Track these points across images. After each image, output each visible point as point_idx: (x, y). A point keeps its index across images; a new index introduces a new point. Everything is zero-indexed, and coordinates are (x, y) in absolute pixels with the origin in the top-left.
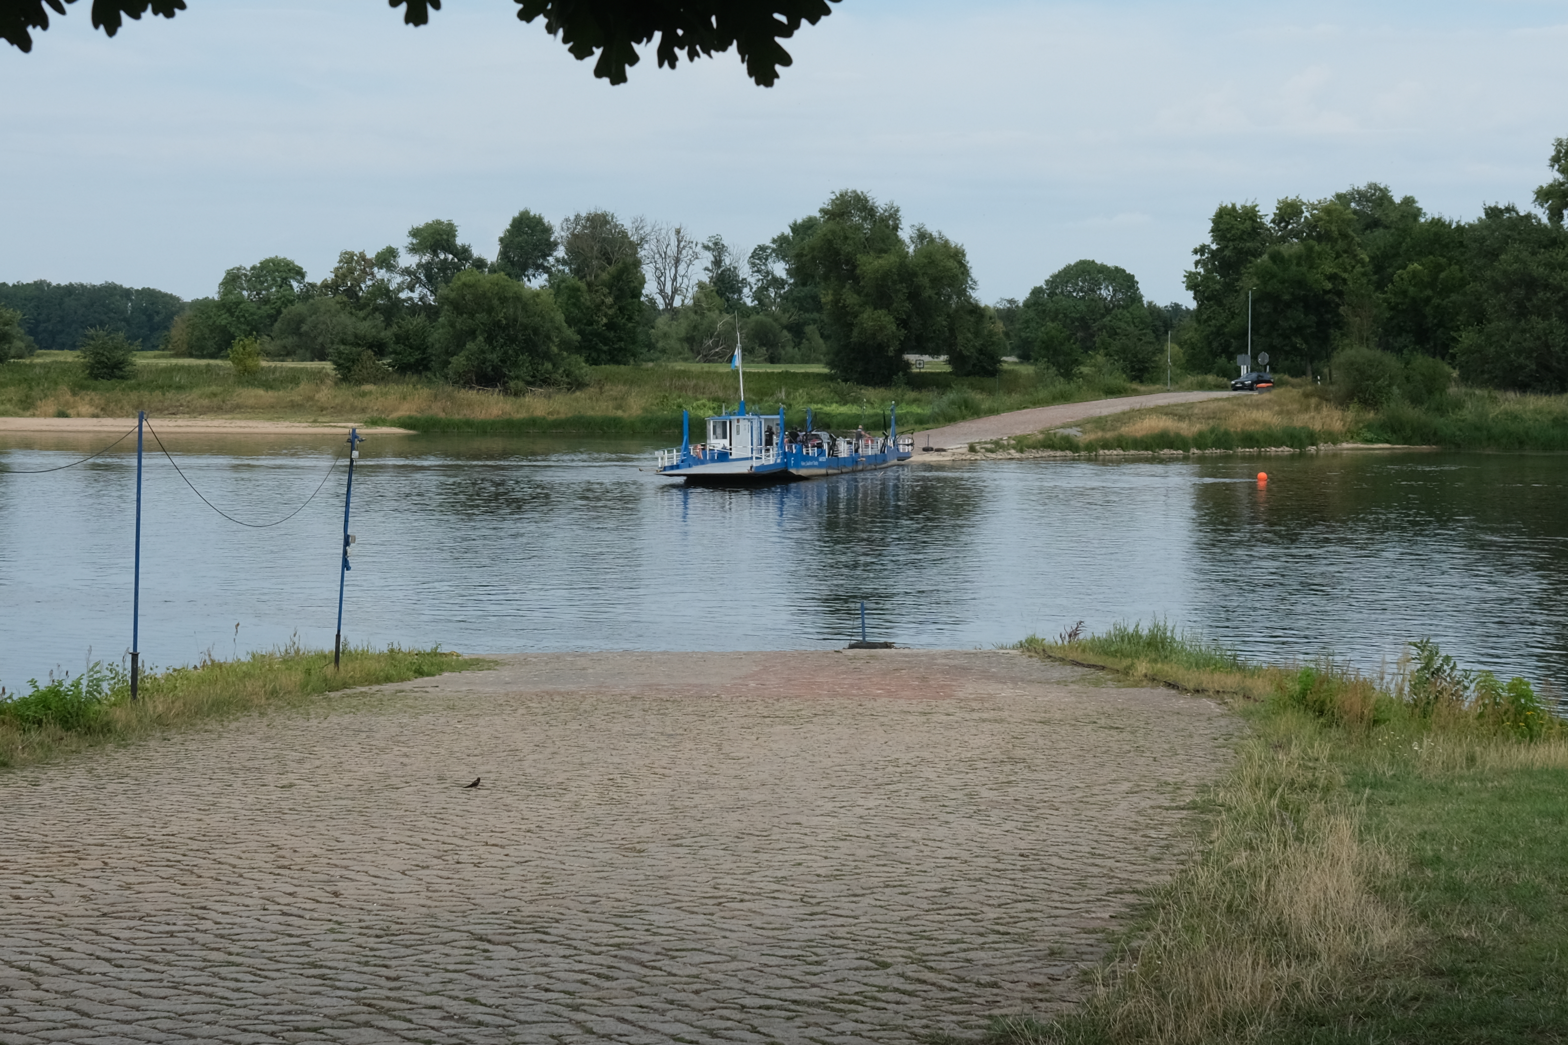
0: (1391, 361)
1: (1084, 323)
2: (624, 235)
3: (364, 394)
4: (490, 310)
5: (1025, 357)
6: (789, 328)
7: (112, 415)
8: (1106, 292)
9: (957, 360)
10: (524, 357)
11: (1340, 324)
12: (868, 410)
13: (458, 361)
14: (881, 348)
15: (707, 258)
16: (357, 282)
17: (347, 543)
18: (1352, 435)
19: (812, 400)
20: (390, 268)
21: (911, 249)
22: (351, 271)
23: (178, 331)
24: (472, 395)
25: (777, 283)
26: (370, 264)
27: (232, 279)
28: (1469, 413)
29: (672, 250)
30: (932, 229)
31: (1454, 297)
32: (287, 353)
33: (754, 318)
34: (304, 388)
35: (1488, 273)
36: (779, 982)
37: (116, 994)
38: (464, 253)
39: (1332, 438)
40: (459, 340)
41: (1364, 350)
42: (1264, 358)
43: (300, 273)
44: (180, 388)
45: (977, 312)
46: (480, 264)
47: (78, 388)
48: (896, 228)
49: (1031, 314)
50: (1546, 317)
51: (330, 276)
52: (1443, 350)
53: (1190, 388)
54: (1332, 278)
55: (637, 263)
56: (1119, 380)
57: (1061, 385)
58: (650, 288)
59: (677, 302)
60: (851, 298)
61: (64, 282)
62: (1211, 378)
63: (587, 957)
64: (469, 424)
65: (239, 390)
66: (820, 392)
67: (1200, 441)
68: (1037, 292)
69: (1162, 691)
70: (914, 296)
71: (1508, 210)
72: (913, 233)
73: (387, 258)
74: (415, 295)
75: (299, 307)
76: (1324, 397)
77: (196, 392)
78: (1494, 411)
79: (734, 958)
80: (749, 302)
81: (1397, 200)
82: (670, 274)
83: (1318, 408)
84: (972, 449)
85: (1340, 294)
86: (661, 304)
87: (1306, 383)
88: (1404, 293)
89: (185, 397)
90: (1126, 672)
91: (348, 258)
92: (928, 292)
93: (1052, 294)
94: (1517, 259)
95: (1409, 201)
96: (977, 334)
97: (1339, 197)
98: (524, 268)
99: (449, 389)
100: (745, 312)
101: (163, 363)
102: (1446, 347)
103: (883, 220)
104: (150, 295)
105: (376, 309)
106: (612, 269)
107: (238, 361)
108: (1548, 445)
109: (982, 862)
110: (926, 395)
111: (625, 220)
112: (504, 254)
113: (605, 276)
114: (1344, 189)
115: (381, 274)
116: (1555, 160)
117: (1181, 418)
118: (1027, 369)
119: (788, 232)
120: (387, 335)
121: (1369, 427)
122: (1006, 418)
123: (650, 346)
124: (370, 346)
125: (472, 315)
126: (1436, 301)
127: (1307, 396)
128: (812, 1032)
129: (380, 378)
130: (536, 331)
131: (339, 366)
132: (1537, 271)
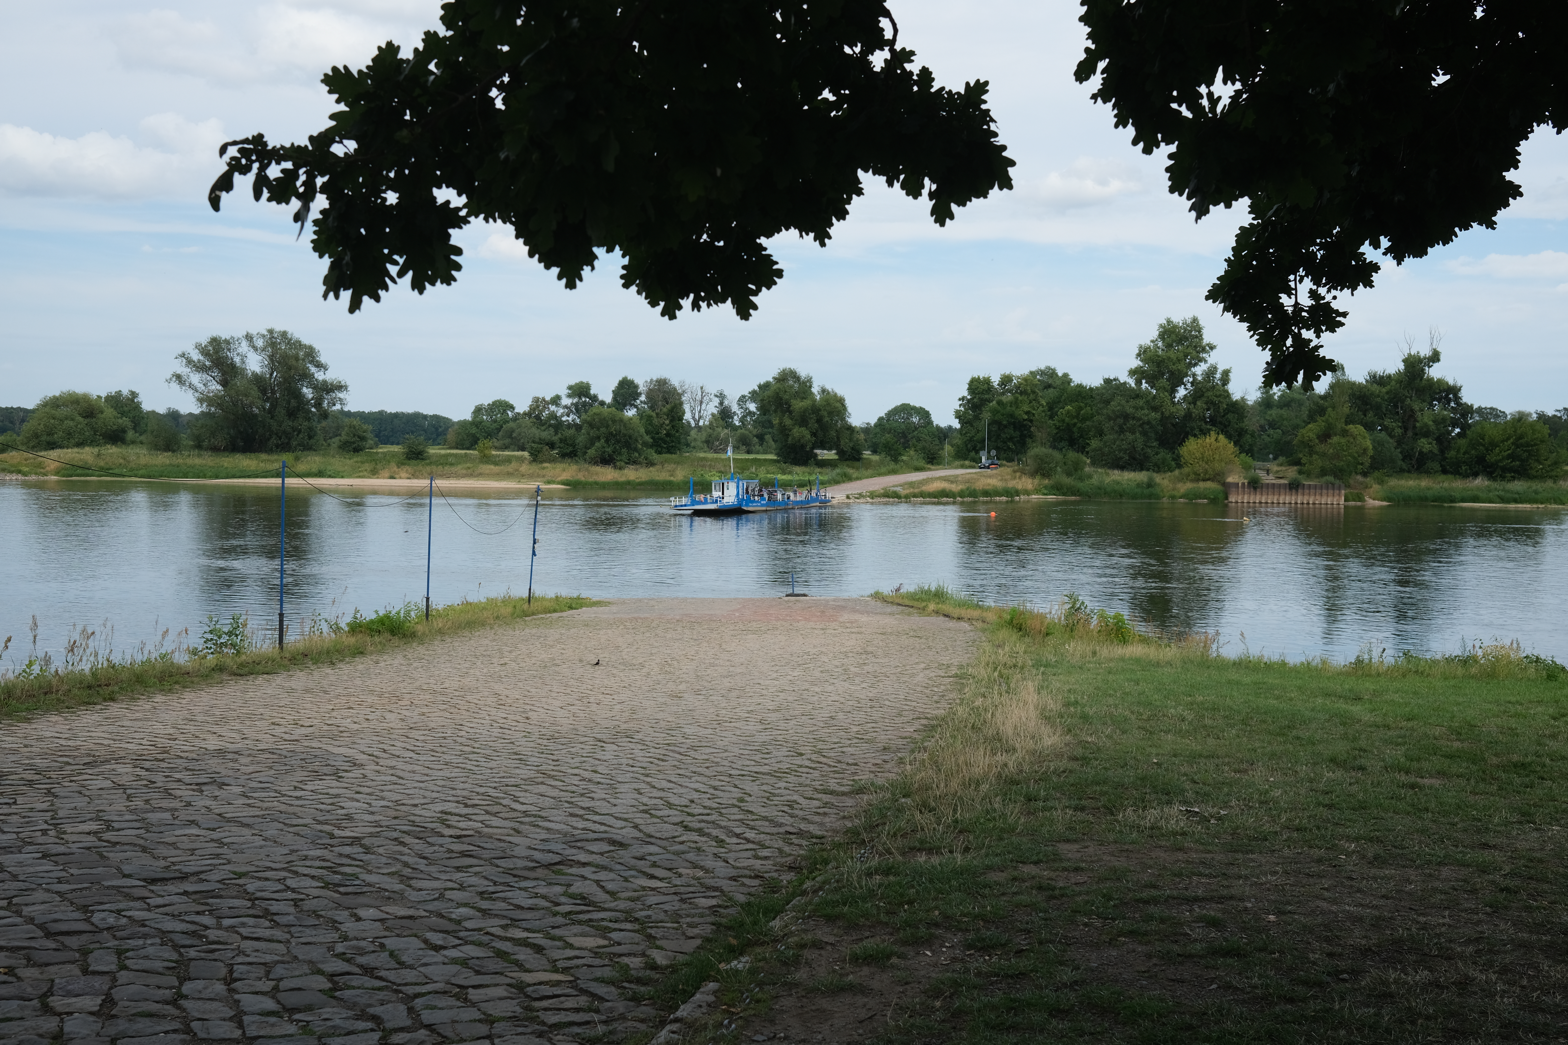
0: (1057, 455)
1: (904, 435)
2: (675, 389)
3: (544, 468)
4: (607, 427)
5: (875, 452)
6: (757, 436)
7: (417, 478)
8: (915, 419)
9: (841, 453)
10: (624, 450)
11: (1031, 436)
12: (796, 478)
13: (591, 452)
14: (803, 446)
15: (716, 401)
16: (541, 412)
17: (535, 543)
18: (1037, 491)
19: (768, 473)
20: (557, 405)
21: (818, 397)
22: (538, 407)
23: (451, 436)
24: (598, 469)
25: (751, 413)
26: (547, 403)
27: (478, 410)
28: (1095, 480)
29: (699, 397)
30: (829, 387)
31: (1088, 423)
32: (506, 448)
33: (739, 431)
34: (514, 465)
35: (1105, 411)
36: (748, 763)
37: (417, 768)
38: (594, 398)
39: (1027, 493)
40: (592, 441)
41: (1043, 449)
42: (993, 453)
43: (512, 407)
44: (452, 464)
45: (850, 429)
46: (602, 403)
47: (400, 464)
48: (810, 387)
49: (878, 430)
50: (1133, 433)
51: (527, 409)
52: (1082, 449)
53: (956, 468)
54: (1027, 413)
55: (681, 404)
56: (922, 463)
57: (892, 465)
58: (688, 416)
59: (701, 423)
60: (788, 422)
61: (393, 411)
62: (967, 463)
63: (653, 750)
64: (596, 483)
65: (481, 466)
66: (772, 468)
67: (962, 494)
68: (881, 419)
69: (942, 618)
70: (819, 421)
71: (1115, 380)
72: (820, 390)
73: (556, 400)
74: (570, 419)
75: (511, 425)
76: (1023, 472)
77: (460, 467)
78: (1107, 480)
79: (726, 751)
80: (737, 423)
81: (1060, 374)
82: (697, 409)
83: (1020, 478)
84: (848, 497)
85: (1031, 421)
86: (693, 424)
87: (1014, 465)
88: (1063, 421)
89: (454, 469)
90: (924, 609)
91: (536, 400)
92: (826, 419)
93: (888, 420)
94: (1119, 404)
95: (1066, 375)
96: (851, 440)
97: (1031, 373)
98: (625, 406)
99: (586, 466)
100: (734, 428)
101: (443, 452)
102: (1084, 448)
103: (804, 383)
104: (436, 417)
105: (550, 425)
106: (668, 406)
107: (481, 451)
108: (1134, 497)
109: (850, 703)
110: (825, 470)
111: (675, 382)
112: (615, 398)
113: (665, 410)
114: (1034, 369)
115: (553, 408)
116: (1139, 355)
117: (952, 482)
118: (875, 458)
119: (756, 388)
120: (555, 439)
121: (1046, 487)
122: (865, 482)
123: (688, 445)
124: (547, 444)
125: (598, 429)
126: (1079, 425)
127: (1015, 472)
128: (765, 787)
129: (552, 460)
130: (630, 437)
131: (531, 454)
132: (1130, 410)
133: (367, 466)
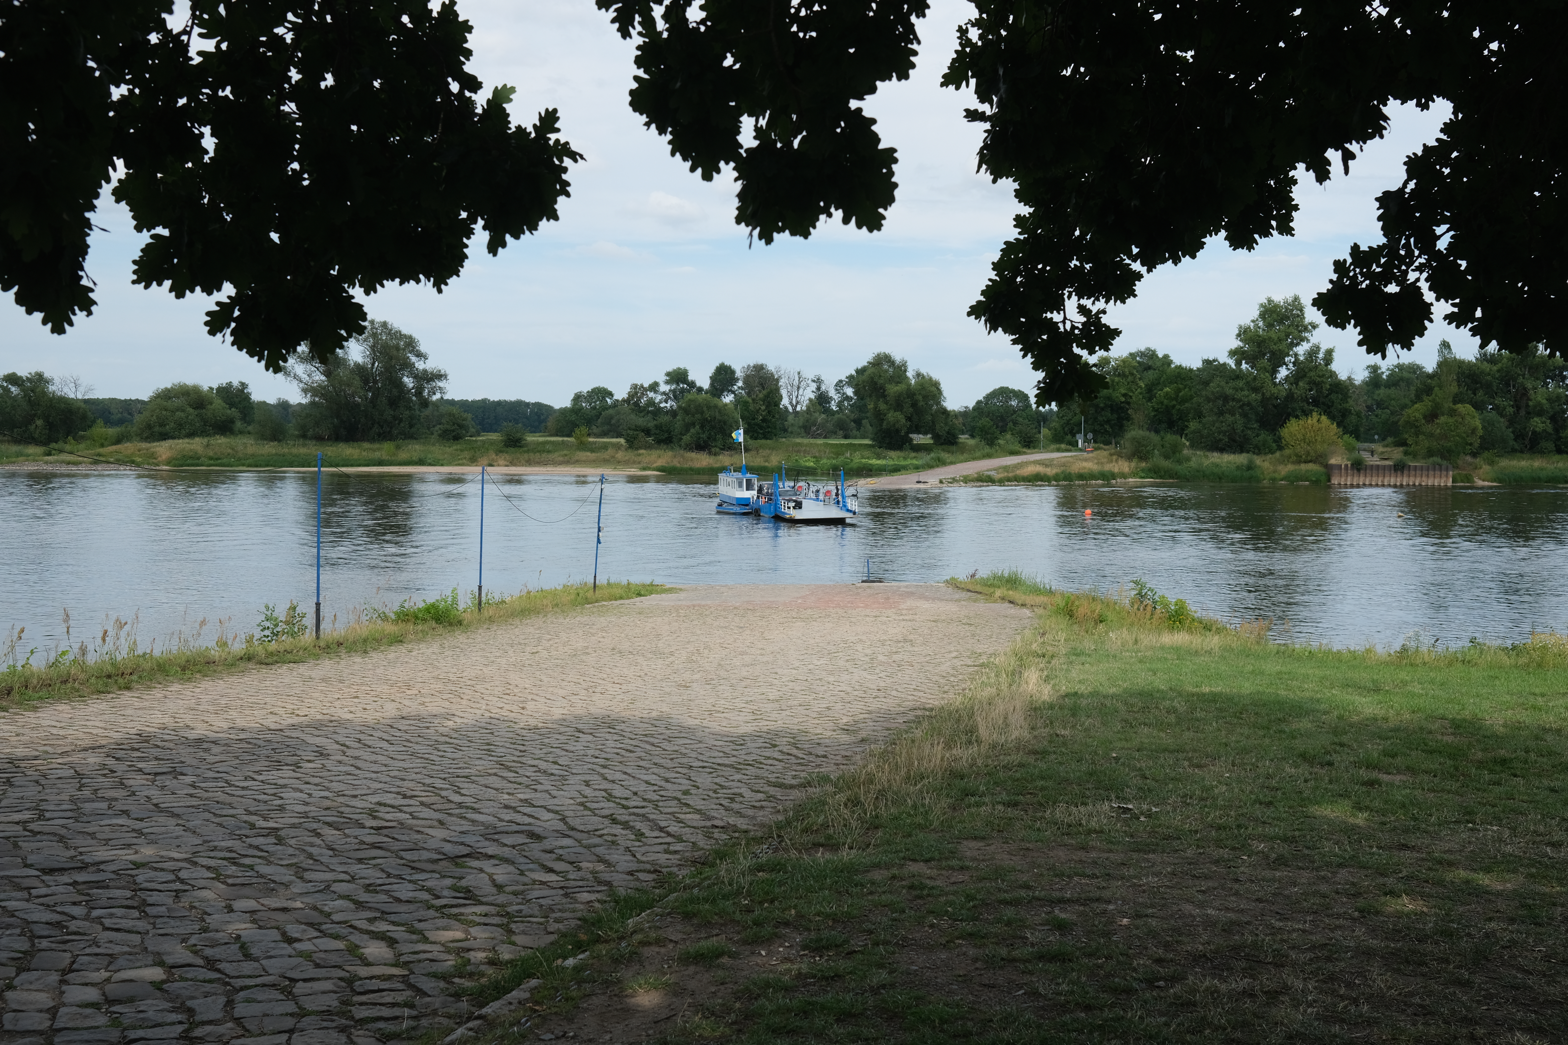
0: (1155, 438)
1: (1002, 418)
2: (772, 375)
3: (640, 455)
4: (702, 413)
5: (972, 436)
6: (855, 421)
7: (515, 465)
8: (1014, 403)
9: (936, 437)
10: (719, 436)
11: (1128, 418)
12: (891, 462)
13: (687, 438)
14: (898, 431)
15: (814, 386)
16: (639, 399)
17: (599, 532)
18: (1134, 474)
19: (863, 457)
20: (656, 392)
21: (913, 382)
22: (636, 393)
23: (551, 423)
24: (693, 455)
25: (848, 398)
26: (646, 390)
27: (578, 398)
28: (1193, 463)
29: (796, 382)
30: (923, 371)
31: (1186, 405)
32: (604, 434)
33: (837, 416)
34: (610, 451)
35: (1204, 393)
38: (692, 384)
39: (1124, 476)
40: (687, 427)
41: (1141, 432)
42: (1090, 436)
43: (611, 394)
44: (549, 452)
45: (945, 412)
46: (700, 389)
47: (499, 452)
48: (905, 371)
49: (976, 414)
50: (1233, 415)
51: (626, 396)
52: (1181, 432)
53: (1052, 451)
54: (1124, 395)
55: (777, 389)
56: (1017, 447)
57: (987, 449)
58: (785, 401)
59: (798, 408)
60: (882, 406)
61: (496, 399)
62: (1063, 446)
64: (691, 469)
65: (578, 453)
66: (866, 453)
67: (1056, 478)
68: (979, 402)
69: (1006, 605)
70: (914, 405)
71: (1215, 361)
72: (915, 374)
73: (654, 387)
74: (668, 405)
75: (611, 411)
76: (1120, 455)
77: (557, 454)
78: (1206, 462)
80: (834, 408)
81: (1160, 356)
82: (795, 394)
83: (1117, 461)
84: (941, 482)
85: (1129, 403)
86: (790, 409)
87: (1111, 448)
88: (1162, 403)
89: (551, 456)
91: (635, 387)
92: (921, 403)
93: (986, 404)
94: (1219, 386)
95: (1166, 357)
96: (946, 424)
97: (1132, 355)
98: (722, 391)
99: (682, 452)
100: (833, 413)
101: (541, 439)
102: (1183, 430)
103: (899, 367)
104: (538, 405)
105: (649, 412)
106: (765, 392)
107: (577, 438)
108: (1233, 480)
110: (920, 454)
111: (771, 367)
112: (712, 385)
113: (761, 395)
114: (1135, 350)
115: (651, 394)
116: (1239, 335)
117: (1047, 466)
118: (972, 442)
119: (854, 373)
120: (651, 425)
121: (1143, 470)
122: (960, 466)
123: (785, 430)
124: (643, 431)
125: (693, 416)
126: (1178, 407)
127: (1111, 455)
129: (648, 447)
130: (725, 423)
131: (627, 441)
132: (1229, 392)
133: (466, 454)
